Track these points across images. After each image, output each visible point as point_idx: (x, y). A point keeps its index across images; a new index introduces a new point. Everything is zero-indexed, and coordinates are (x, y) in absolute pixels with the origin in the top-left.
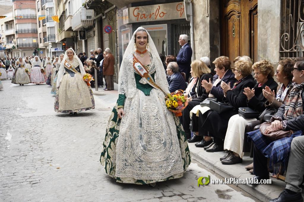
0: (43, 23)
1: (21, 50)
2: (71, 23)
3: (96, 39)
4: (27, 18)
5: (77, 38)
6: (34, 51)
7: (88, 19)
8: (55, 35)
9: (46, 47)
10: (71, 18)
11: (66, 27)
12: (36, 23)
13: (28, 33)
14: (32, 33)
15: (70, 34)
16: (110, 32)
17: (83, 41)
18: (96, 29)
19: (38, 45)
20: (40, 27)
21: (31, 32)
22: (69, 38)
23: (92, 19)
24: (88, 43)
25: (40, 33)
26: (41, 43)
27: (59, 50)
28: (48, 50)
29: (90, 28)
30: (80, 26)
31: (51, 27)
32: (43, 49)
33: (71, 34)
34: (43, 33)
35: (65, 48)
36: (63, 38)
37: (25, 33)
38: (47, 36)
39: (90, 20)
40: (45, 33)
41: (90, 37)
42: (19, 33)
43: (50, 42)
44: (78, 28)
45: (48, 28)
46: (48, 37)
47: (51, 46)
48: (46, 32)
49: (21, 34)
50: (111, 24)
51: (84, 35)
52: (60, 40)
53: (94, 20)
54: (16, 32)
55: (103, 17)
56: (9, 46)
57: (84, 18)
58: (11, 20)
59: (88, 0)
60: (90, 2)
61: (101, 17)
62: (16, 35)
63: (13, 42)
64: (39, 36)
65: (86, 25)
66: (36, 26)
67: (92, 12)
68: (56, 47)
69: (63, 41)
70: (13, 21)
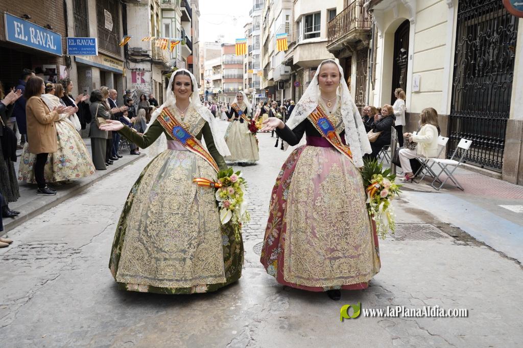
2: (273, 75)
3: (291, 89)
4: (234, 64)
5: (277, 87)
8: (259, 82)
9: (251, 93)
10: (274, 71)
11: (270, 77)
12: (243, 69)
13: (234, 78)
14: (238, 78)
15: (272, 83)
16: (298, 86)
18: (291, 81)
20: (246, 73)
21: (236, 77)
22: (271, 87)
23: (289, 73)
24: (286, 92)
25: (246, 79)
26: (245, 88)
27: (263, 97)
28: (252, 97)
29: (287, 81)
30: (279, 79)
33: (274, 83)
36: (266, 86)
37: (231, 78)
38: (252, 82)
39: (287, 74)
40: (250, 79)
41: (287, 87)
42: (225, 78)
44: (278, 80)
45: (254, 74)
46: (253, 84)
47: (255, 92)
49: (228, 79)
50: (300, 79)
51: (283, 86)
52: (264, 87)
53: (291, 75)
54: (223, 77)
55: (296, 74)
56: (216, 91)
57: (283, 73)
58: (219, 64)
59: (286, 59)
60: (286, 62)
61: (294, 73)
62: (222, 80)
63: (219, 86)
64: (244, 82)
65: (284, 78)
66: (243, 71)
67: (289, 68)
68: (260, 93)
69: (266, 88)
70: (221, 65)
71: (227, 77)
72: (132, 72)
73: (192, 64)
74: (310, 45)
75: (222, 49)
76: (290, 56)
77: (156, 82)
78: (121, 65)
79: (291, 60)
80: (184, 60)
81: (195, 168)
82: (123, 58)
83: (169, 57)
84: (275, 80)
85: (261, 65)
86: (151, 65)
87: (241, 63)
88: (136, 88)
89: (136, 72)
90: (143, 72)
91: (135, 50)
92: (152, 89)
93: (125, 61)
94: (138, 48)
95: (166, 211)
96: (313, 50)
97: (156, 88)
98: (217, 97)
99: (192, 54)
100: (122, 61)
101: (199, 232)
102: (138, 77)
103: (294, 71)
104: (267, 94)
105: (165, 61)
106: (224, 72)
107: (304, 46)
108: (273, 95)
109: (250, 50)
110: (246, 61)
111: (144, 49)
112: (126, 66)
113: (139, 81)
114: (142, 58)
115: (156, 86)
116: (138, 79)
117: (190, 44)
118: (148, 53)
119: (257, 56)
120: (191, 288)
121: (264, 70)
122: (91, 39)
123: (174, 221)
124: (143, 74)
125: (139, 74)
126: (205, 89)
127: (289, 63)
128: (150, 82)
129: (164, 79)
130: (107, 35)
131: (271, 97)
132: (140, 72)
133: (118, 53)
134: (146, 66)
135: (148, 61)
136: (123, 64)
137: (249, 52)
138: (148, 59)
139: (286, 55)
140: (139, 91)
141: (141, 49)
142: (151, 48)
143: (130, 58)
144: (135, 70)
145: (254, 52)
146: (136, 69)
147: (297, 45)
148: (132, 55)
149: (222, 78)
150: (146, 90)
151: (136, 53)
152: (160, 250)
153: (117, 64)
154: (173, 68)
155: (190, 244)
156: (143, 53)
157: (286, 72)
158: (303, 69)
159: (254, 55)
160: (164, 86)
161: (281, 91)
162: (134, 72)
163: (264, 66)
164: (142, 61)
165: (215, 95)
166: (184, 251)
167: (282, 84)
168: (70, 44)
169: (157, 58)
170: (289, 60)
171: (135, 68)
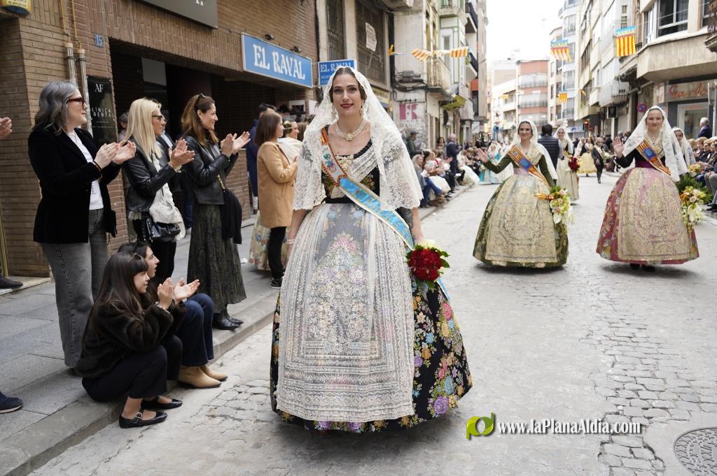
0: (557, 93)
2: (598, 98)
3: (629, 117)
4: (535, 87)
5: (605, 115)
7: (621, 94)
8: (573, 109)
10: (599, 91)
11: (592, 102)
12: (547, 93)
13: (535, 107)
14: (540, 106)
15: (595, 110)
17: (613, 119)
18: (630, 105)
20: (552, 97)
21: (538, 105)
22: (594, 115)
23: (626, 93)
24: (619, 121)
25: (551, 107)
26: (551, 119)
27: (577, 131)
29: (622, 104)
30: (610, 102)
33: (598, 110)
34: (557, 106)
35: (587, 128)
36: (586, 114)
37: (530, 108)
38: (562, 111)
39: (623, 94)
40: (558, 107)
41: (621, 114)
42: (522, 108)
43: (565, 119)
44: (606, 104)
46: (564, 113)
47: (567, 125)
48: (560, 106)
49: (525, 108)
50: (647, 100)
51: (615, 112)
52: (581, 117)
53: (629, 94)
54: (519, 106)
55: (639, 92)
56: (508, 126)
57: (616, 92)
58: (512, 89)
59: (623, 72)
60: (623, 75)
61: (636, 92)
62: (517, 111)
63: (512, 120)
64: (549, 111)
65: (618, 101)
66: (547, 96)
67: (626, 85)
68: (574, 125)
69: (585, 119)
70: (514, 91)
71: (523, 107)
72: (400, 105)
73: (477, 92)
74: (668, 45)
75: (518, 69)
76: (630, 66)
77: (431, 117)
78: (386, 97)
79: (633, 72)
80: (467, 86)
81: (535, 186)
82: (388, 86)
83: (449, 81)
84: (602, 105)
85: (577, 85)
86: (426, 93)
87: (545, 85)
88: (405, 127)
89: (405, 105)
90: (414, 104)
91: (405, 75)
92: (427, 126)
93: (391, 90)
94: (408, 72)
95: (517, 214)
96: (673, 52)
97: (431, 125)
98: (509, 134)
99: (477, 78)
100: (387, 91)
101: (540, 228)
102: (407, 110)
103: (636, 89)
104: (586, 128)
105: (444, 87)
106: (521, 98)
107: (658, 47)
108: (596, 128)
110: (553, 81)
111: (417, 72)
112: (393, 98)
113: (409, 117)
114: (414, 85)
115: (431, 122)
116: (408, 114)
117: (475, 64)
118: (421, 78)
119: (571, 73)
120: (535, 263)
122: (348, 62)
123: (524, 221)
124: (414, 107)
125: (409, 107)
126: (493, 125)
127: (627, 76)
128: (424, 117)
129: (442, 113)
130: (369, 58)
131: (593, 131)
132: (411, 105)
133: (382, 79)
134: (419, 95)
135: (422, 88)
136: (388, 94)
138: (422, 85)
139: (622, 66)
140: (409, 130)
141: (412, 72)
142: (425, 71)
143: (397, 86)
144: (403, 103)
146: (406, 101)
147: (643, 48)
148: (401, 81)
149: (517, 108)
150: (417, 128)
151: (406, 79)
152: (514, 239)
153: (381, 94)
154: (454, 96)
155: (534, 235)
156: (415, 78)
157: (620, 91)
158: (653, 84)
160: (442, 122)
161: (611, 120)
162: (402, 105)
163: (582, 87)
164: (414, 89)
165: (506, 132)
166: (530, 240)
167: (615, 110)
168: (322, 71)
169: (433, 83)
170: (628, 72)
171: (404, 99)
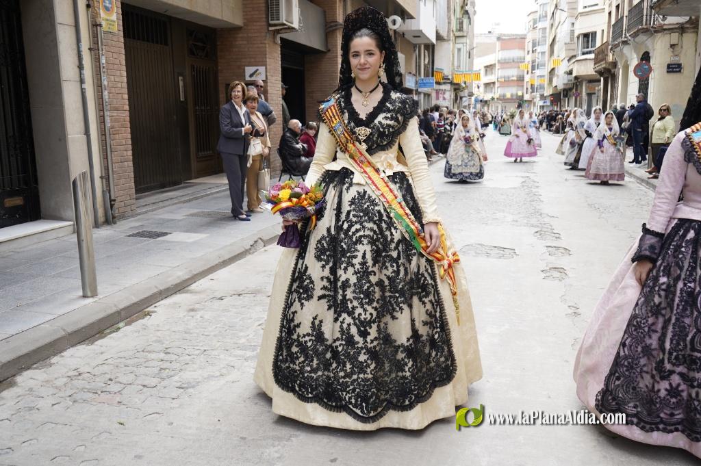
1: (501, 102)
6: (517, 104)
9: (533, 99)
13: (513, 80)
14: (517, 80)
19: (523, 96)
20: (527, 74)
21: (515, 79)
25: (527, 82)
26: (527, 93)
28: (534, 104)
31: (541, 76)
32: (529, 102)
37: (508, 81)
38: (536, 86)
45: (538, 76)
46: (537, 88)
54: (498, 79)
56: (488, 97)
58: (492, 63)
62: (496, 84)
63: (491, 92)
64: (525, 85)
69: (551, 95)
70: (495, 64)
71: (502, 80)
75: (498, 44)
85: (546, 65)
87: (523, 61)
106: (499, 73)
109: (534, 45)
110: (529, 58)
119: (543, 53)
121: (550, 72)
131: (557, 105)
137: (533, 47)
145: (539, 49)
149: (496, 80)
159: (539, 53)
163: (549, 70)
165: (486, 102)
